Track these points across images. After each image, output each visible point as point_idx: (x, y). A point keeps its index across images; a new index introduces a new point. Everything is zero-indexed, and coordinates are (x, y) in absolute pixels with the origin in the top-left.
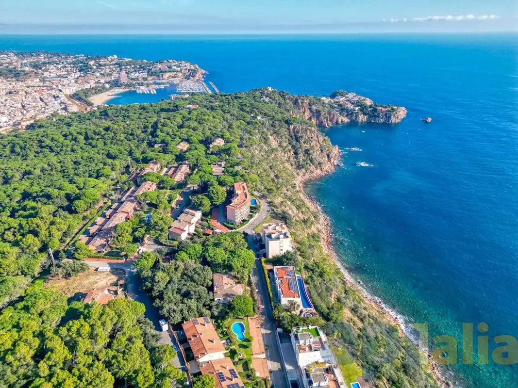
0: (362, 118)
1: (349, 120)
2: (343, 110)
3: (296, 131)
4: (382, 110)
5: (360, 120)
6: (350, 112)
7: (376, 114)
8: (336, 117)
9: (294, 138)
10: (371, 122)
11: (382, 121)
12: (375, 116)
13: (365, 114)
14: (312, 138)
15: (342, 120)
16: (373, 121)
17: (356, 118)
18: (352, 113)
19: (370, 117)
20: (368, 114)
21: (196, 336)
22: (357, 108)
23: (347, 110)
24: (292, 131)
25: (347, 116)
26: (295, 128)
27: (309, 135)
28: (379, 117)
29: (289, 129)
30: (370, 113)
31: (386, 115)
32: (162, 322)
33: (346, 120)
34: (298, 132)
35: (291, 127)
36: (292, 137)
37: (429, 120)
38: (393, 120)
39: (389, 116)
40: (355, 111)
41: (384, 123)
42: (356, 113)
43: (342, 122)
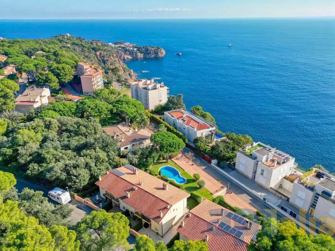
0: (140, 55)
1: (132, 58)
2: (126, 50)
3: (103, 56)
4: (151, 49)
5: (139, 57)
6: (131, 52)
7: (148, 52)
8: (123, 56)
9: (101, 61)
10: (146, 57)
11: (153, 56)
12: (148, 54)
13: (141, 53)
14: (115, 61)
15: (127, 57)
16: (148, 57)
17: (136, 56)
18: (133, 52)
19: (145, 54)
20: (144, 52)
21: (132, 190)
22: (135, 49)
23: (129, 51)
24: (99, 56)
25: (130, 54)
26: (101, 54)
27: (113, 60)
28: (150, 54)
29: (96, 54)
30: (144, 51)
31: (155, 52)
32: (55, 192)
33: (130, 57)
34: (104, 57)
35: (98, 53)
36: (100, 61)
37: (181, 54)
38: (160, 55)
39: (157, 53)
40: (134, 51)
41: (155, 57)
42: (135, 52)
43: (127, 58)
